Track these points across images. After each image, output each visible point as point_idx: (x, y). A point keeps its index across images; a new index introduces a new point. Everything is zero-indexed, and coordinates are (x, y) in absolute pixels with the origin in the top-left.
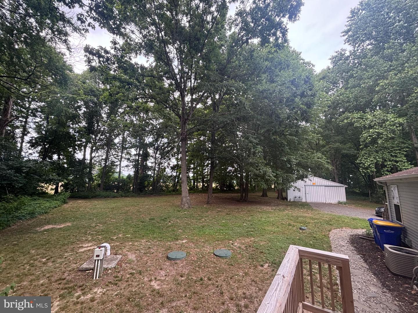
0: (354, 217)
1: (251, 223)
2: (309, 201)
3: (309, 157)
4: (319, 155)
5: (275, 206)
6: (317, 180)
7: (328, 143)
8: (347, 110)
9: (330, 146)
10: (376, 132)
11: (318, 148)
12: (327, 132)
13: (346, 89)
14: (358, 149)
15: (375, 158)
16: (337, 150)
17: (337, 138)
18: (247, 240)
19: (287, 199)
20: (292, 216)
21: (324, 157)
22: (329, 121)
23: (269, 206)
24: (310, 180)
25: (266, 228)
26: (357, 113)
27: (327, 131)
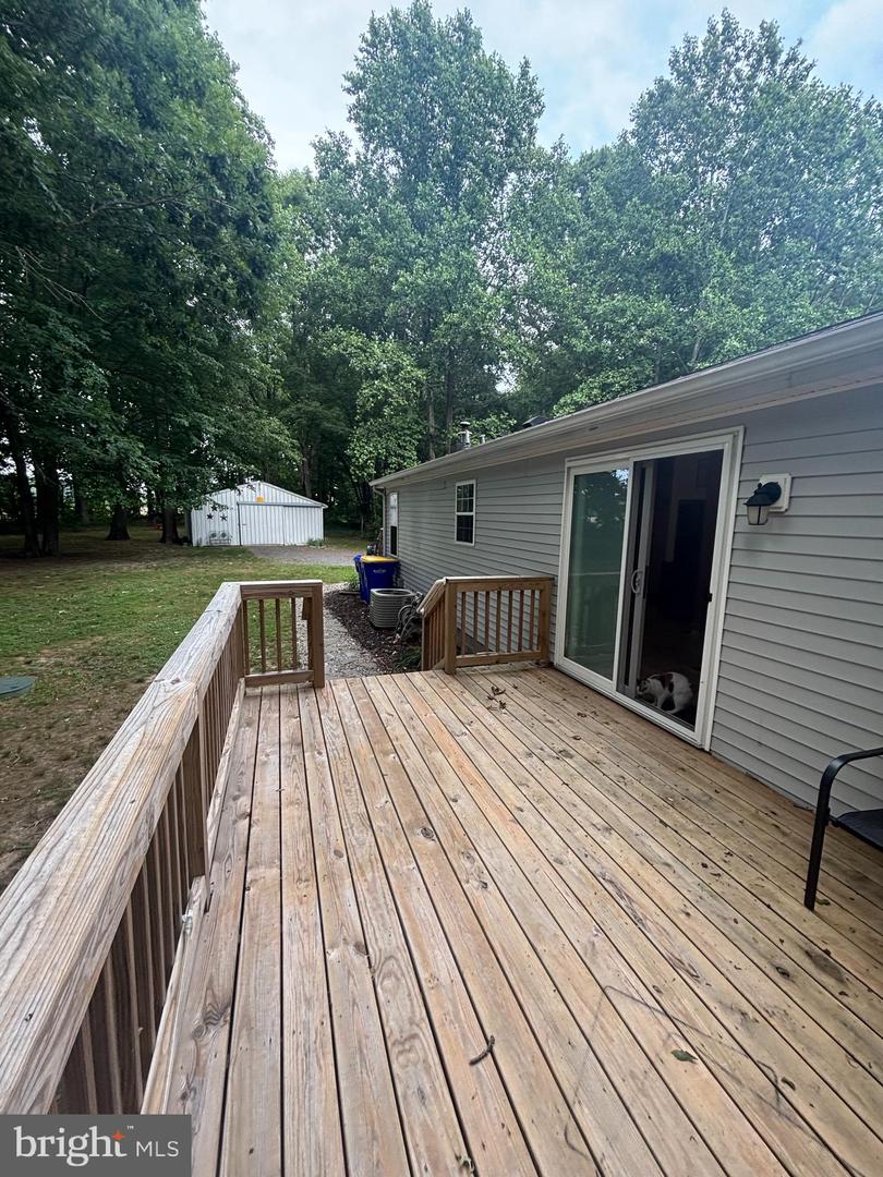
0: (333, 565)
1: (86, 605)
2: (246, 542)
3: (250, 425)
4: (275, 422)
5: (155, 560)
6: (267, 491)
7: (295, 398)
8: (339, 319)
9: (300, 405)
10: (384, 389)
11: (273, 406)
12: (295, 367)
13: (343, 261)
14: (352, 423)
15: (376, 448)
16: (313, 420)
17: (315, 388)
18: (80, 645)
19: (190, 542)
20: (207, 577)
21: (287, 432)
22: (300, 340)
23: (136, 561)
24: (252, 488)
25: (138, 610)
26: (357, 335)
27: (295, 364)
